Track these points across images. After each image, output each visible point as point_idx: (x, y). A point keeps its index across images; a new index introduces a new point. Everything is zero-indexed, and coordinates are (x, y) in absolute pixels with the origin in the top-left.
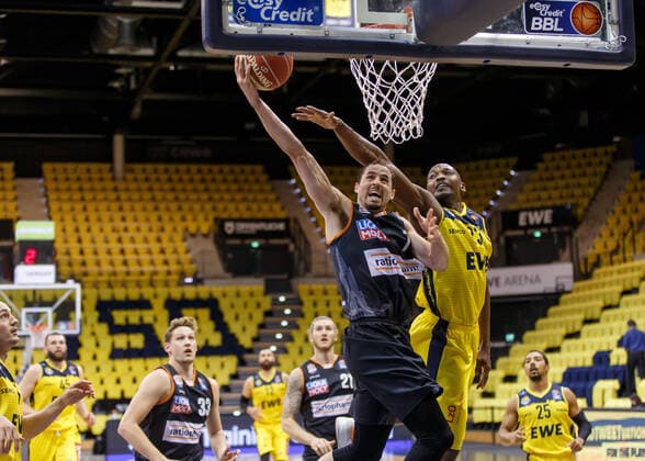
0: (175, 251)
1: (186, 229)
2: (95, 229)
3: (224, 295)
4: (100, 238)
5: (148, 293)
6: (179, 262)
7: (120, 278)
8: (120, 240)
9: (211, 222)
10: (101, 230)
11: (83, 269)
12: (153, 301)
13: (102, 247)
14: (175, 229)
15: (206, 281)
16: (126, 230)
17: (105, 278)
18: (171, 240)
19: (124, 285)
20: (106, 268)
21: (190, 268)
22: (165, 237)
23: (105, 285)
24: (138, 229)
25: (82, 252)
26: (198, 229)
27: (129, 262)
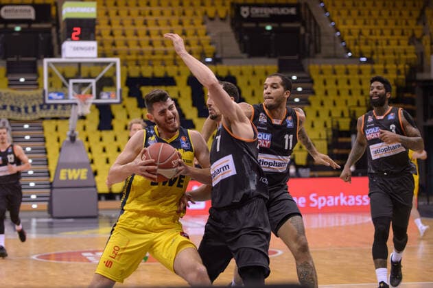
0: (196, 33)
1: (206, 13)
2: (123, 13)
3: (241, 74)
4: (127, 22)
5: (172, 71)
6: (199, 44)
7: (147, 57)
8: (145, 23)
9: (228, 7)
10: (129, 14)
11: (114, 48)
12: (177, 78)
13: (129, 29)
14: (195, 14)
15: (224, 61)
16: (151, 14)
17: (134, 57)
18: (192, 23)
19: (150, 63)
20: (134, 48)
21: (210, 49)
22: (186, 21)
23: (134, 63)
24: (162, 13)
25: (112, 34)
26: (216, 13)
27: (155, 43)
